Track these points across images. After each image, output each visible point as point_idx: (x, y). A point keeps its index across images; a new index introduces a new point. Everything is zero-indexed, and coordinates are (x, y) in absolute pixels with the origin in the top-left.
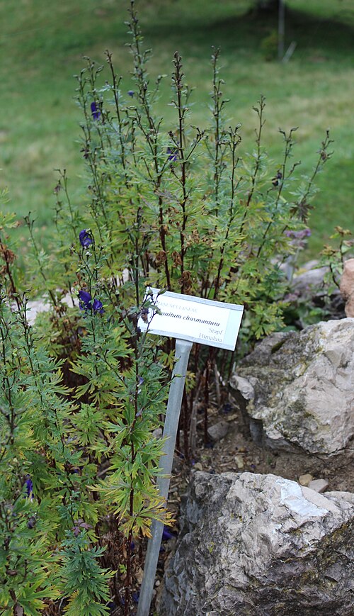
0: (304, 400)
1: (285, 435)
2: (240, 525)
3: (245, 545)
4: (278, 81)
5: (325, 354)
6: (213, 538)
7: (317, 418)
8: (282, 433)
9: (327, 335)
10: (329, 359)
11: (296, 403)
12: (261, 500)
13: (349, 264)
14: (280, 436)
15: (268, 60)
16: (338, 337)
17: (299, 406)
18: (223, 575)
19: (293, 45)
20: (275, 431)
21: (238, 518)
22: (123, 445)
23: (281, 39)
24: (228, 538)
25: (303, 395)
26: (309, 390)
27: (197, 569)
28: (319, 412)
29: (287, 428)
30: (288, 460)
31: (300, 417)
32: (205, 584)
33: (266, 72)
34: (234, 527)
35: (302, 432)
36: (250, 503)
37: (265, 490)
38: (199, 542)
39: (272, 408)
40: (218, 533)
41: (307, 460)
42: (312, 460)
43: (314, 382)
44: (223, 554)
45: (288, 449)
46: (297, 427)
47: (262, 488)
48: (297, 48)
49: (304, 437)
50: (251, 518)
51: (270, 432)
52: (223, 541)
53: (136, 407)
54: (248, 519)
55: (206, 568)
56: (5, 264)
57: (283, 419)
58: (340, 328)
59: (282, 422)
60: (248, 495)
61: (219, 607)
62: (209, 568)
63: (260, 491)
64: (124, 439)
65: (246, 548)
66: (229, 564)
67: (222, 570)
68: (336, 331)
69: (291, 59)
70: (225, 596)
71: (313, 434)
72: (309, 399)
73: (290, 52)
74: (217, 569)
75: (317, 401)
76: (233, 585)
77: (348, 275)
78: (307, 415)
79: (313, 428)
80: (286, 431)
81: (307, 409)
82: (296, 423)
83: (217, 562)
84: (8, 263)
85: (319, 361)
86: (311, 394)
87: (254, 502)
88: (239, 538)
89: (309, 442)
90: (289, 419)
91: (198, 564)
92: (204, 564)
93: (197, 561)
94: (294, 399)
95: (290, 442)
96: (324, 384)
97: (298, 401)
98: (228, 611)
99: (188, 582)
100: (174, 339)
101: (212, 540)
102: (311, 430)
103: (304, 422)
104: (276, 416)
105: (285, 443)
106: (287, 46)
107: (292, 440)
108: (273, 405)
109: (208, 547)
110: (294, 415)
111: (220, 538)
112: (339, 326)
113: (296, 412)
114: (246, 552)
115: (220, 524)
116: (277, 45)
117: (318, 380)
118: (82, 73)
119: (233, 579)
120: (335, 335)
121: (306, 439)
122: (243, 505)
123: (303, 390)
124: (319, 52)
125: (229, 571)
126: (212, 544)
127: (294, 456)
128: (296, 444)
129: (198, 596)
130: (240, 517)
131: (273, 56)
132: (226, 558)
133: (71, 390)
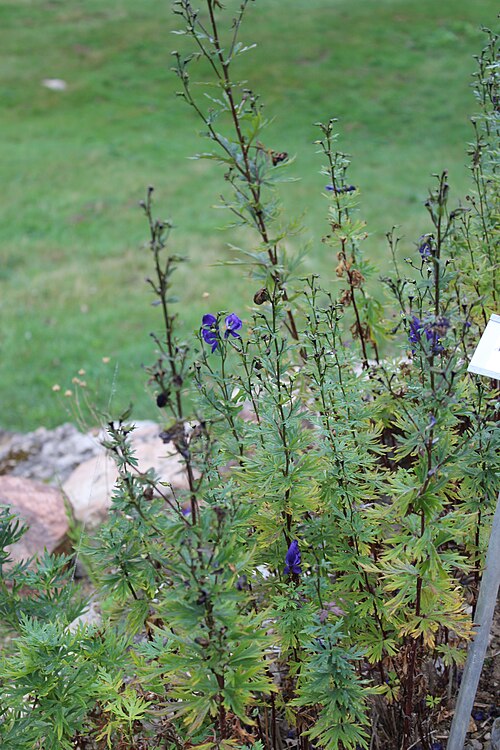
22: (408, 513)
53: (430, 462)
56: (349, 288)
64: (410, 505)
84: (352, 288)
118: (484, 52)
133: (389, 449)
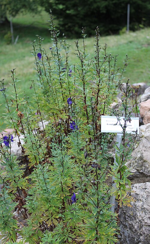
0: (143, 155)
1: (138, 170)
2: (142, 203)
3: (147, 209)
4: (15, 52)
5: (145, 138)
6: (132, 210)
7: (148, 162)
8: (136, 170)
9: (144, 131)
10: (147, 139)
11: (140, 157)
12: (148, 192)
13: (142, 104)
14: (136, 171)
15: (8, 44)
16: (148, 131)
17: (141, 158)
18: (141, 222)
19: (18, 37)
20: (134, 169)
21: (140, 201)
23: (12, 35)
24: (138, 208)
25: (142, 154)
26: (144, 152)
27: (128, 223)
28: (149, 159)
29: (138, 167)
30: (138, 180)
31: (142, 162)
32: (134, 227)
33: (8, 48)
34: (139, 204)
35: (144, 168)
36: (143, 194)
37: (148, 188)
38: (125, 213)
39: (128, 161)
40: (133, 208)
41: (146, 179)
42: (148, 178)
43: (144, 148)
44: (138, 215)
45: (139, 176)
46: (142, 166)
47: (146, 188)
48: (19, 38)
49: (145, 170)
50: (145, 199)
51: (131, 170)
52: (136, 210)
53: (123, 157)
54: (144, 200)
55: (132, 222)
57: (136, 164)
58: (148, 127)
59: (136, 165)
60: (141, 192)
61: (145, 234)
62: (133, 221)
63: (146, 189)
64: (119, 170)
65: (147, 210)
66: (142, 217)
67: (140, 221)
68: (147, 129)
69: (18, 43)
70: (146, 229)
71: (148, 168)
72: (144, 155)
73: (17, 40)
74: (137, 220)
75: (147, 155)
76: (147, 225)
77: (143, 108)
78: (145, 161)
79: (147, 166)
80: (138, 168)
81: (144, 159)
82: (141, 165)
83: (136, 218)
84: (21, 119)
85: (144, 140)
86: (145, 153)
87: (144, 193)
88: (143, 208)
89: (147, 171)
90: (138, 163)
91: (128, 221)
92: (130, 220)
93: (128, 220)
94: (139, 155)
95: (139, 172)
96: (147, 149)
97: (140, 156)
98: (148, 234)
99: (125, 229)
100: (116, 133)
101: (131, 211)
102: (147, 167)
103: (144, 164)
104: (132, 164)
105: (138, 173)
106: (15, 38)
107: (140, 172)
108: (128, 160)
109: (130, 214)
110: (140, 162)
111: (134, 209)
112: (147, 127)
113: (141, 161)
114: (148, 212)
115: (132, 204)
116: (11, 37)
117: (145, 147)
118: (34, 42)
119: (146, 223)
120: (147, 130)
121: (146, 170)
122: (140, 195)
123: (142, 152)
124: (28, 39)
125: (143, 220)
126: (132, 212)
127: (141, 178)
128: (142, 173)
129: (132, 232)
130: (140, 200)
131: (10, 42)
132: (140, 216)
